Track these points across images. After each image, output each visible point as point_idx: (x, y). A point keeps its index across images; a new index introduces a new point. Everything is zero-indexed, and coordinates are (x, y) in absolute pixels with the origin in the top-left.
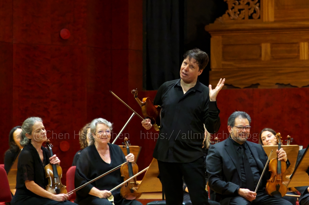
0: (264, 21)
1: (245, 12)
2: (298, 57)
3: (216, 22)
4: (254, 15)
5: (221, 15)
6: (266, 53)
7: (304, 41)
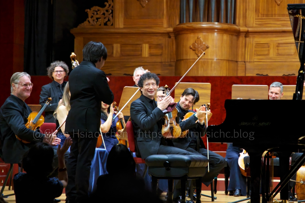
0: (116, 27)
1: (101, 21)
2: (141, 55)
3: (78, 27)
4: (108, 23)
5: (83, 22)
6: (117, 51)
7: (146, 43)
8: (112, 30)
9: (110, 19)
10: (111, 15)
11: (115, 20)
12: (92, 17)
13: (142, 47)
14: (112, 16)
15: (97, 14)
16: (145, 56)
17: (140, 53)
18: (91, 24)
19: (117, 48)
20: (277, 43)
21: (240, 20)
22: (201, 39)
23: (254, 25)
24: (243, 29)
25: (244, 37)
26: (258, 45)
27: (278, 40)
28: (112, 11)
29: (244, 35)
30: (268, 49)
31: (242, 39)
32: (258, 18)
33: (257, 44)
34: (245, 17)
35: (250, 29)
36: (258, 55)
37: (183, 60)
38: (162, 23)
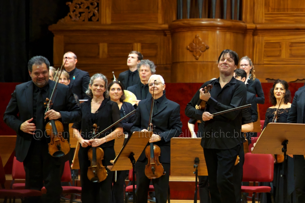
1: (85, 15)
3: (58, 23)
4: (93, 18)
5: (64, 17)
6: (103, 52)
7: (137, 42)
8: (98, 27)
9: (95, 13)
11: (101, 15)
12: (74, 11)
13: (133, 47)
14: (98, 10)
15: (80, 7)
18: (73, 20)
19: (103, 48)
20: (290, 43)
21: (246, 15)
22: (200, 38)
23: (264, 21)
24: (250, 26)
25: (251, 35)
26: (268, 44)
27: (291, 39)
28: (98, 4)
30: (279, 49)
31: (249, 38)
32: (268, 13)
33: (266, 43)
34: (253, 11)
35: (259, 26)
36: (268, 57)
37: (179, 62)
38: (157, 18)
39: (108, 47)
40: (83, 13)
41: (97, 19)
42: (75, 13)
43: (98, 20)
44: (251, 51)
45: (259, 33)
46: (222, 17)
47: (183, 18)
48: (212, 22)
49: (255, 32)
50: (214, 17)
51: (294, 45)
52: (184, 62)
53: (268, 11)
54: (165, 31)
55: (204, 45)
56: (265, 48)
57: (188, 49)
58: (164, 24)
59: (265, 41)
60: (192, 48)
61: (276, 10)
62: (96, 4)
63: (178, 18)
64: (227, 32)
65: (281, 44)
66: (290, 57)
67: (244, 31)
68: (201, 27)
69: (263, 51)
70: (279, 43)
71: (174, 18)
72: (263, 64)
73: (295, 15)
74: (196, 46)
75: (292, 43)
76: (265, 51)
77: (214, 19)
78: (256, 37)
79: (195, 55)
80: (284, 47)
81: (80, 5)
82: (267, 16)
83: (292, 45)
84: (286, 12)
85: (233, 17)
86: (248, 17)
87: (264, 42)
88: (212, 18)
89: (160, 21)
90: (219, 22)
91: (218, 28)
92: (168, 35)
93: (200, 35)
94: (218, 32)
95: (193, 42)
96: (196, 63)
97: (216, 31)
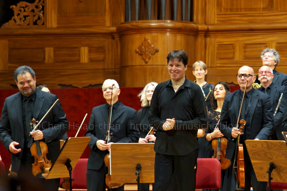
0: (48, 27)
2: (79, 60)
3: (2, 27)
4: (38, 22)
5: (7, 21)
6: (49, 57)
7: (85, 46)
8: (43, 31)
9: (40, 17)
10: (42, 12)
11: (46, 18)
12: (19, 14)
13: (79, 51)
14: (43, 14)
15: (25, 11)
16: (84, 62)
17: (77, 58)
18: (17, 24)
19: (49, 52)
20: (243, 44)
21: (198, 16)
22: (149, 41)
23: (216, 22)
24: (201, 27)
25: (203, 37)
26: (221, 46)
27: (245, 40)
28: (43, 7)
29: (203, 34)
30: (232, 51)
31: (200, 39)
32: (221, 13)
33: (219, 45)
34: (204, 12)
35: (210, 27)
36: (221, 59)
37: (128, 66)
38: (104, 20)
39: (54, 51)
40: (28, 16)
41: (42, 22)
42: (19, 16)
43: (43, 24)
44: (203, 53)
45: (211, 35)
46: (172, 18)
47: (132, 20)
48: (162, 24)
49: (207, 33)
50: (163, 19)
51: (248, 46)
52: (133, 66)
53: (221, 11)
54: (113, 34)
55: (153, 48)
56: (217, 50)
57: (137, 52)
58: (112, 26)
59: (218, 42)
60: (141, 51)
61: (228, 10)
62: (41, 7)
63: (126, 20)
64: (178, 34)
65: (234, 45)
66: (245, 59)
67: (196, 33)
68: (150, 29)
69: (216, 53)
70: (232, 44)
71: (123, 20)
72: (216, 67)
73: (249, 15)
74: (145, 49)
75: (246, 44)
76: (217, 53)
77: (163, 20)
78: (208, 39)
79: (144, 58)
80: (237, 48)
81: (25, 9)
82: (219, 16)
83: (246, 46)
84: (239, 13)
85: (184, 18)
86: (200, 18)
87: (216, 44)
88: (162, 19)
89: (108, 23)
90: (169, 23)
91: (168, 30)
92: (116, 38)
93: (149, 37)
94: (168, 34)
95: (142, 45)
96: (146, 67)
97: (167, 33)
